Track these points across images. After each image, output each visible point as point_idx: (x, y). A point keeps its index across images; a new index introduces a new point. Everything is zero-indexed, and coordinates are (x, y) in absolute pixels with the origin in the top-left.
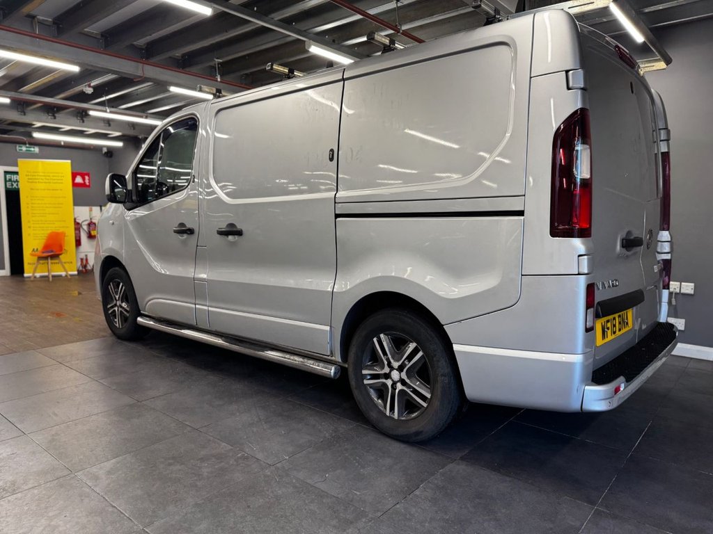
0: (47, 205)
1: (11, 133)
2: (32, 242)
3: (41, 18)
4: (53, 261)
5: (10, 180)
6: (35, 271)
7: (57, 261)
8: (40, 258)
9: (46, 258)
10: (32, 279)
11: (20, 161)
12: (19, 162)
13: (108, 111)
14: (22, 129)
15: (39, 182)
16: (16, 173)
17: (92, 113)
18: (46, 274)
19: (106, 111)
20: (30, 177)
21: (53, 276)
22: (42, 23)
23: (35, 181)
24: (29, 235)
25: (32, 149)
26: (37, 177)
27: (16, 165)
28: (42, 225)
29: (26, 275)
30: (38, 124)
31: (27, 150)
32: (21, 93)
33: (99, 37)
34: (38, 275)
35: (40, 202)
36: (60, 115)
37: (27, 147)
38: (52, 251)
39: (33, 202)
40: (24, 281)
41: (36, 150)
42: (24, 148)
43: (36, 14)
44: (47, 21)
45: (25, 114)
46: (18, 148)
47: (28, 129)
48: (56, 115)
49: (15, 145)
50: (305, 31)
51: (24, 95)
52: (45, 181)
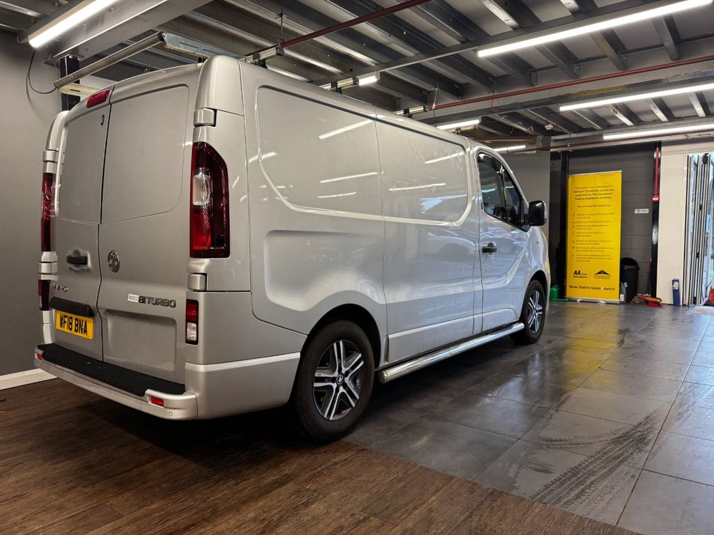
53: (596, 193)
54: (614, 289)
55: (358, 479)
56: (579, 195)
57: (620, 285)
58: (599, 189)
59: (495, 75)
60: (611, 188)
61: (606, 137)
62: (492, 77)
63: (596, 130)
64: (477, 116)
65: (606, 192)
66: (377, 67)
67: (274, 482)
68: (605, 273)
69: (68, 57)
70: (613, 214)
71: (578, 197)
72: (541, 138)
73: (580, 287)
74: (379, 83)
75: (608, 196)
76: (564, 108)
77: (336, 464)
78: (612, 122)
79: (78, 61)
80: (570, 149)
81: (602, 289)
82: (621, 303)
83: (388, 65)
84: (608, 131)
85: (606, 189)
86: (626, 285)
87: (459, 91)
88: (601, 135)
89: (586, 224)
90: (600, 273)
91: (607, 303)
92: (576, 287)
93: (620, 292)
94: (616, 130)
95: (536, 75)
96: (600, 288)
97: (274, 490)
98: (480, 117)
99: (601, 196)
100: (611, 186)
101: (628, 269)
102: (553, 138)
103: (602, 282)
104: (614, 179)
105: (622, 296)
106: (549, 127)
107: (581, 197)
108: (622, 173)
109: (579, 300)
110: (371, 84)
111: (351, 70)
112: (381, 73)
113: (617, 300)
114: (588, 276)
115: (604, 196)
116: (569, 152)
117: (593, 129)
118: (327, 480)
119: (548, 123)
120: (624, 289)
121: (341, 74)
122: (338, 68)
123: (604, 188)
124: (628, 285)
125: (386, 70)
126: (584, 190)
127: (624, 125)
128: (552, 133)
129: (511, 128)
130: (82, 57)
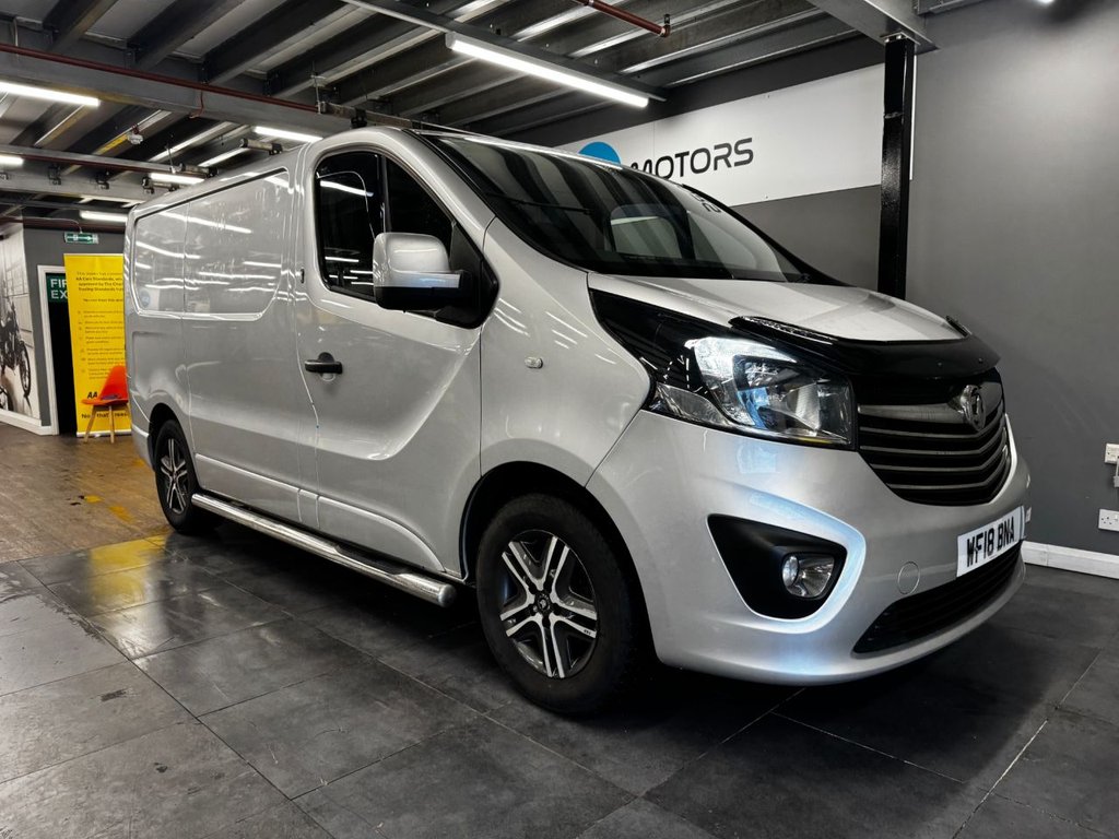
0: (112, 325)
1: (52, 214)
2: (88, 383)
3: (24, 19)
4: (116, 412)
5: (56, 287)
6: (89, 429)
7: (123, 412)
8: (97, 407)
9: (105, 407)
10: (86, 439)
11: (67, 256)
12: (65, 258)
13: (174, 171)
14: (63, 207)
15: (96, 289)
16: (62, 276)
17: (154, 176)
18: (109, 431)
19: (170, 172)
20: (82, 282)
21: (117, 435)
22: (26, 28)
23: (90, 287)
24: (83, 371)
25: (89, 238)
26: (92, 282)
27: (62, 264)
28: (103, 356)
29: (78, 434)
30: (87, 199)
31: (80, 240)
32: (40, 148)
33: (124, 48)
34: (97, 433)
35: (97, 319)
36: (114, 183)
37: (80, 235)
38: (114, 397)
39: (89, 320)
40: (75, 443)
41: (95, 239)
42: (76, 238)
43: (13, 13)
44: (34, 23)
45: (60, 184)
46: (67, 237)
47: (73, 207)
48: (109, 182)
49: (60, 232)
50: (443, 15)
51: (45, 151)
52: (104, 287)
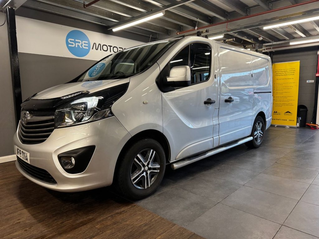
53: (286, 72)
54: (294, 121)
55: (125, 223)
56: (277, 74)
57: (297, 119)
58: (288, 70)
59: (229, 11)
60: (294, 70)
61: (291, 44)
62: (227, 12)
63: (286, 40)
64: (222, 34)
65: (291, 72)
66: (164, 8)
67: (81, 223)
68: (289, 112)
69: (8, 8)
70: (295, 83)
71: (277, 75)
72: (258, 45)
73: (277, 119)
74: (164, 16)
75: (292, 74)
76: (265, 28)
77: (117, 213)
78: (295, 36)
79: (14, 10)
80: (273, 50)
81: (288, 120)
82: (297, 127)
83: (168, 6)
84: (292, 40)
85: (292, 70)
86: (300, 118)
87: (211, 21)
88: (289, 43)
89: (281, 88)
90: (287, 112)
91: (290, 127)
92: (275, 119)
93: (297, 122)
94: (296, 39)
95: (250, 10)
96: (287, 120)
97: (79, 227)
98: (223, 34)
99: (289, 74)
100: (294, 69)
101: (302, 111)
102: (264, 44)
103: (288, 117)
104: (295, 65)
105: (298, 124)
106: (261, 39)
107: (278, 74)
108: (300, 62)
109: (276, 126)
110: (161, 17)
111: (152, 10)
112: (165, 11)
113: (295, 126)
114: (281, 114)
115: (290, 74)
116: (273, 52)
117: (285, 40)
118: (108, 223)
119: (260, 37)
120: (299, 121)
121: (147, 12)
122: (145, 10)
123: (290, 70)
124: (301, 118)
125: (168, 9)
126: (280, 71)
127: (301, 37)
128: (263, 42)
129: (242, 40)
130: (15, 7)
